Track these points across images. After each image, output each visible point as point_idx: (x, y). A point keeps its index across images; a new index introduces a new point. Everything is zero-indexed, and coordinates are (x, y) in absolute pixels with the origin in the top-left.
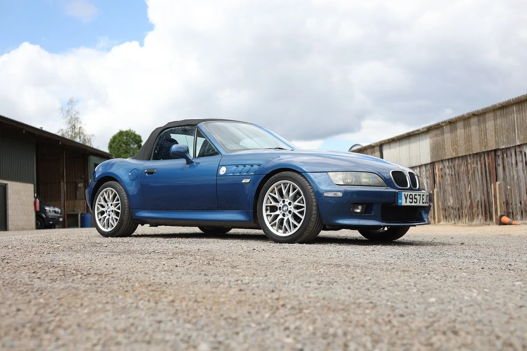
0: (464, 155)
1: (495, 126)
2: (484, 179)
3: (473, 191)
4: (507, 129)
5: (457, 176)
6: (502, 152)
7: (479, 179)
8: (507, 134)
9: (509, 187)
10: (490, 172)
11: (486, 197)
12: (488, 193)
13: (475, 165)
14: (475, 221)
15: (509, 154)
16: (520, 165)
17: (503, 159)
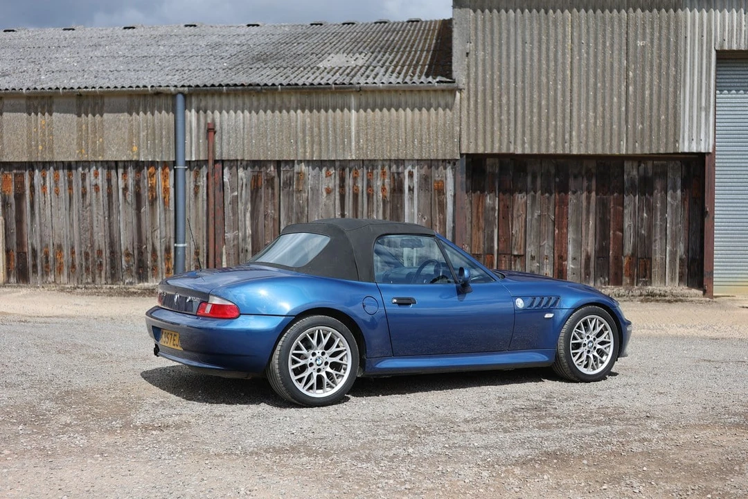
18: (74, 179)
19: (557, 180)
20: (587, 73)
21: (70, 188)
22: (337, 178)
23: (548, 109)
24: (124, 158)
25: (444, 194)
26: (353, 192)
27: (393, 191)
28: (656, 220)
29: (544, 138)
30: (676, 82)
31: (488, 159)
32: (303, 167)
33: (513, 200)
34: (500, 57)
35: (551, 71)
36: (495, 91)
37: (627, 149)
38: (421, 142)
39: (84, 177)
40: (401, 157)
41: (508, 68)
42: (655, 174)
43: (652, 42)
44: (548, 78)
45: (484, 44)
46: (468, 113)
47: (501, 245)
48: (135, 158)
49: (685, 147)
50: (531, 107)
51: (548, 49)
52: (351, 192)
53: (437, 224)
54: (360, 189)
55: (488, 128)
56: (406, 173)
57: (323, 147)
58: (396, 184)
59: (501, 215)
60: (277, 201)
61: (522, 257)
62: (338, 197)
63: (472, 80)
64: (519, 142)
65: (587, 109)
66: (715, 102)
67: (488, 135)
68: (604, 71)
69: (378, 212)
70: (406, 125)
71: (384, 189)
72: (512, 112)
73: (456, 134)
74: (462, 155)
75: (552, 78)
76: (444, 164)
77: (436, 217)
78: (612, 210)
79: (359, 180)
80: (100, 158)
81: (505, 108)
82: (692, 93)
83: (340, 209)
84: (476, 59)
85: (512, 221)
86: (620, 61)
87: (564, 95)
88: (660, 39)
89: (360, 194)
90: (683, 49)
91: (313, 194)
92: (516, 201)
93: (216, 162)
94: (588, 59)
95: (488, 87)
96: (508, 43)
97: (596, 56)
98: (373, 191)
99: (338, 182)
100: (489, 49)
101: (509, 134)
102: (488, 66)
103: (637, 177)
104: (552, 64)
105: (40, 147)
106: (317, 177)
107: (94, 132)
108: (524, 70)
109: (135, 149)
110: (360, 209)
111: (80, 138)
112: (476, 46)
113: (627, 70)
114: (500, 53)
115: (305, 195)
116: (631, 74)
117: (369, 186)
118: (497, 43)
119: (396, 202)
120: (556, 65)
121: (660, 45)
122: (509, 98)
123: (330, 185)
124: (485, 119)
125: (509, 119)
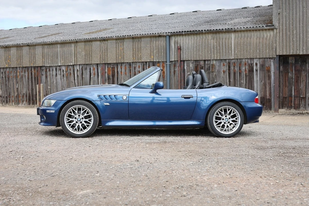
0: (15, 67)
1: (43, 53)
2: (30, 82)
3: (20, 87)
4: (52, 56)
5: (7, 79)
6: (46, 68)
7: (26, 81)
8: (52, 59)
9: (49, 87)
10: (35, 78)
11: (30, 91)
12: (32, 89)
13: (23, 73)
14: (20, 104)
15: (51, 69)
16: (59, 77)
17: (46, 72)
18: (131, 69)
21: (130, 72)
22: (227, 66)
24: (149, 61)
25: (270, 72)
27: (249, 71)
31: (290, 57)
32: (214, 62)
34: (293, 14)
36: (291, 28)
38: (260, 51)
39: (135, 68)
40: (252, 57)
41: (296, 19)
45: (286, 9)
46: (279, 38)
47: (295, 93)
48: (152, 60)
52: (233, 72)
53: (268, 84)
54: (236, 71)
55: (288, 44)
56: (255, 64)
57: (221, 55)
58: (250, 68)
59: (295, 81)
61: (304, 98)
62: (228, 74)
63: (281, 24)
64: (301, 49)
67: (288, 47)
69: (243, 80)
70: (254, 44)
71: (245, 70)
72: (298, 37)
73: (274, 47)
74: (277, 56)
76: (270, 59)
77: (267, 82)
79: (236, 67)
80: (140, 61)
81: (295, 36)
83: (228, 79)
84: (283, 16)
85: (300, 83)
89: (236, 73)
91: (218, 73)
92: (302, 75)
93: (181, 61)
95: (288, 27)
96: (296, 8)
98: (241, 71)
99: (227, 68)
100: (288, 11)
101: (297, 46)
102: (287, 19)
105: (120, 58)
106: (220, 66)
107: (138, 51)
108: (303, 19)
109: (152, 57)
110: (236, 79)
111: (133, 54)
112: (283, 10)
115: (215, 73)
117: (240, 69)
118: (291, 8)
119: (251, 75)
122: (296, 32)
123: (225, 69)
124: (286, 40)
125: (297, 40)
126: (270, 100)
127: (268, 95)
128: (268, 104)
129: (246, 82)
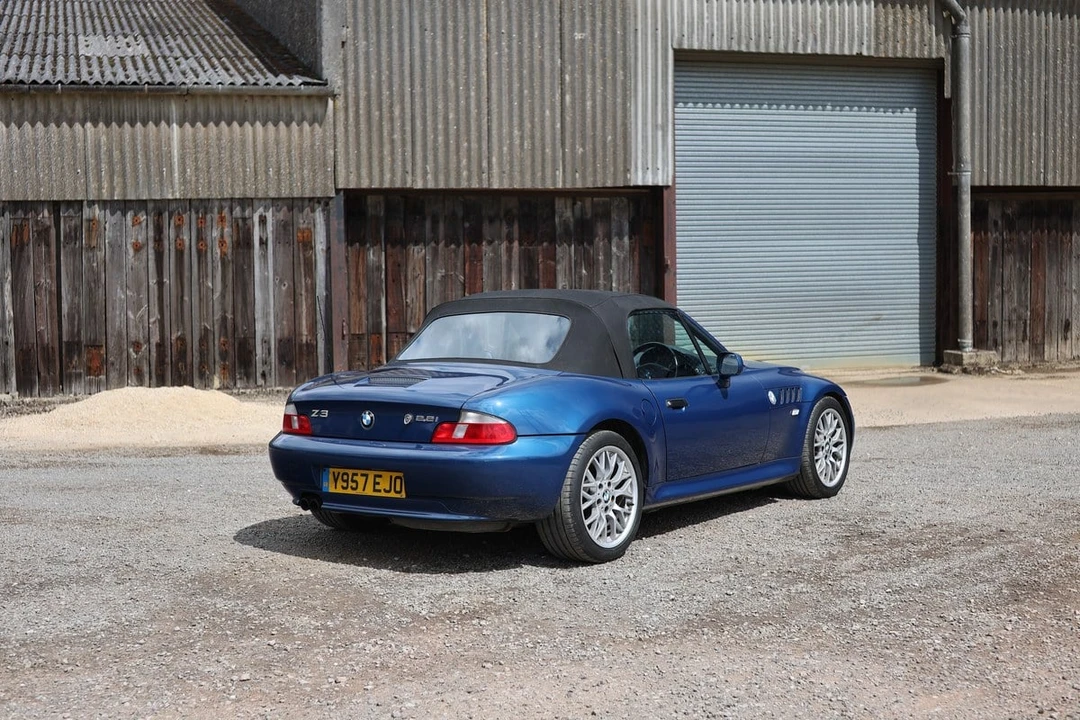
19: (467, 225)
20: (510, 74)
22: (151, 227)
23: (458, 124)
25: (312, 248)
26: (176, 248)
27: (237, 245)
28: (598, 279)
29: (453, 166)
30: (625, 90)
31: (369, 197)
32: (97, 211)
33: (407, 254)
34: (390, 49)
35: (461, 72)
36: (384, 98)
37: (564, 182)
38: (278, 173)
40: (250, 194)
41: (402, 65)
42: (595, 215)
43: (593, 35)
44: (456, 81)
45: (366, 30)
46: (346, 131)
47: (391, 321)
49: (639, 178)
50: (435, 122)
51: (456, 40)
52: (172, 248)
53: (303, 292)
54: (187, 243)
55: (375, 152)
56: (256, 219)
57: (129, 180)
58: (241, 235)
59: (390, 278)
60: (54, 264)
62: (152, 257)
63: (351, 82)
64: (419, 171)
65: (511, 126)
66: (674, 119)
67: (375, 164)
68: (531, 72)
69: (213, 277)
70: (255, 146)
71: (222, 243)
72: (408, 128)
73: (330, 161)
74: (338, 191)
75: (462, 81)
76: (311, 204)
77: (301, 283)
78: (541, 266)
79: (185, 229)
81: (398, 124)
82: (645, 105)
83: (155, 275)
84: (356, 49)
85: (406, 285)
86: (553, 59)
87: (479, 107)
88: (603, 30)
89: (186, 252)
90: (632, 46)
91: (113, 252)
92: (411, 257)
94: (510, 55)
95: (374, 92)
96: (400, 30)
97: (520, 52)
98: (206, 245)
99: (151, 233)
100: (373, 36)
101: (404, 160)
102: (373, 62)
103: (572, 220)
104: (462, 61)
106: (118, 227)
108: (423, 68)
110: (186, 274)
112: (355, 31)
113: (562, 72)
114: (390, 43)
115: (100, 254)
116: (567, 78)
117: (200, 238)
118: (384, 29)
119: (241, 261)
120: (467, 63)
121: (603, 39)
122: (403, 109)
123: (140, 237)
124: (370, 139)
125: (403, 140)
126: (311, 348)
127: (305, 331)
128: (304, 362)
129: (224, 286)
